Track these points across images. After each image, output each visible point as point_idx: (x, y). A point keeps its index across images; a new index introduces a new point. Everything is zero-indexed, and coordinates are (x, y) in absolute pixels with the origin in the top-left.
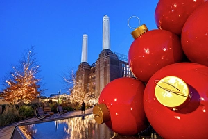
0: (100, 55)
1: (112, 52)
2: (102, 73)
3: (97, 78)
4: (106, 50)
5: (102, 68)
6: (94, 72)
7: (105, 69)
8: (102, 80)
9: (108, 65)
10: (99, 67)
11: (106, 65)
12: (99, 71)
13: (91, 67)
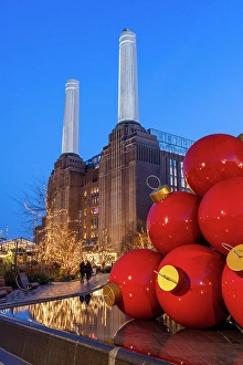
0: (111, 137)
1: (143, 130)
2: (116, 183)
3: (102, 198)
4: (126, 123)
5: (117, 170)
6: (95, 180)
7: (124, 173)
8: (116, 202)
9: (133, 163)
10: (109, 166)
11: (126, 163)
12: (109, 179)
13: (87, 167)
